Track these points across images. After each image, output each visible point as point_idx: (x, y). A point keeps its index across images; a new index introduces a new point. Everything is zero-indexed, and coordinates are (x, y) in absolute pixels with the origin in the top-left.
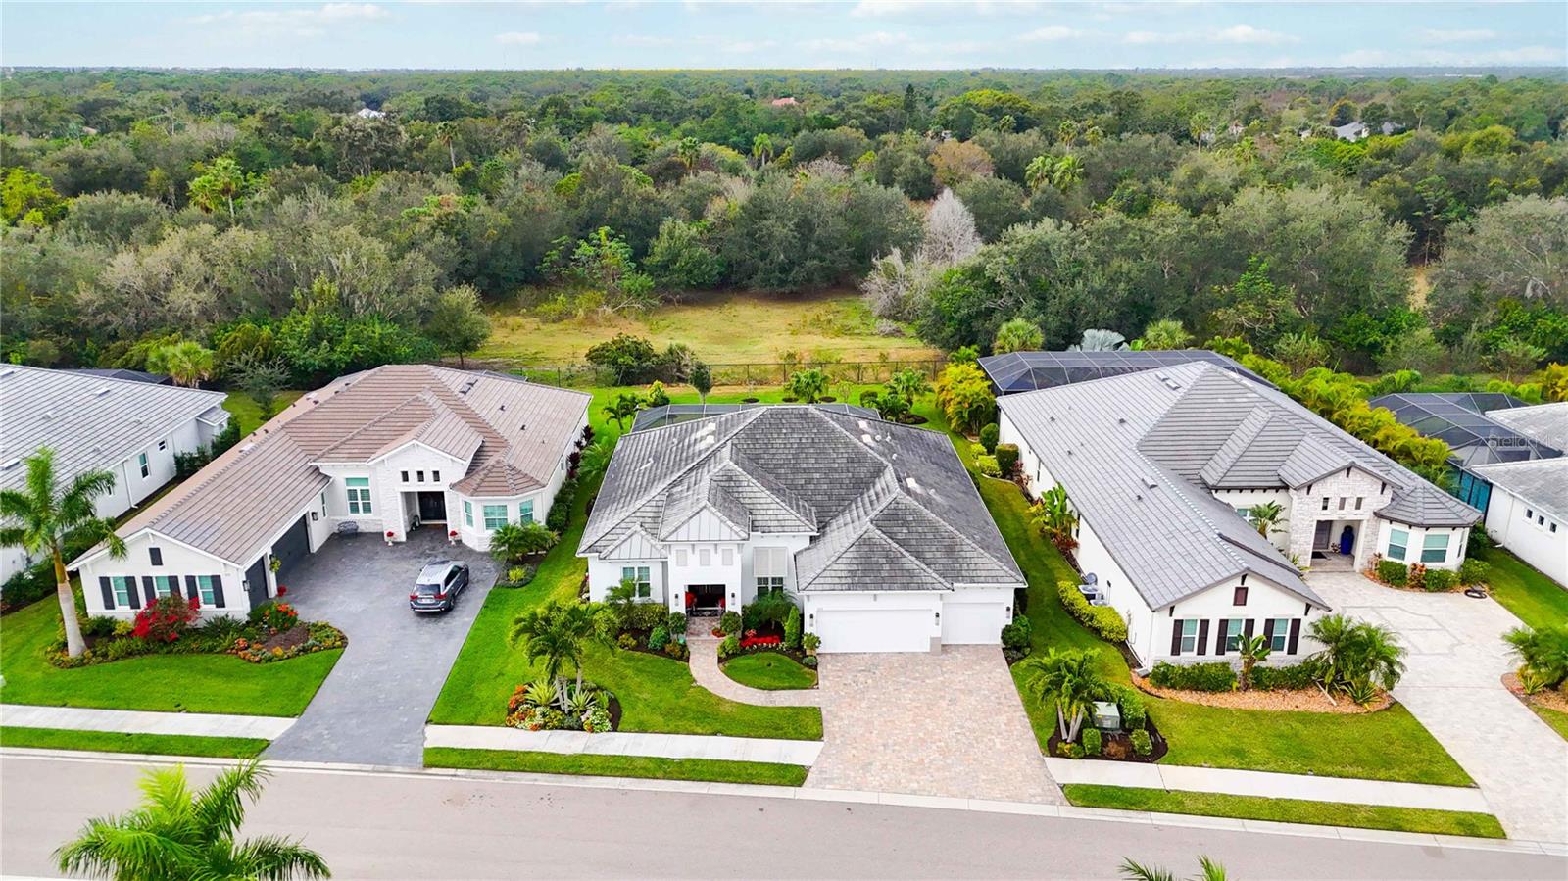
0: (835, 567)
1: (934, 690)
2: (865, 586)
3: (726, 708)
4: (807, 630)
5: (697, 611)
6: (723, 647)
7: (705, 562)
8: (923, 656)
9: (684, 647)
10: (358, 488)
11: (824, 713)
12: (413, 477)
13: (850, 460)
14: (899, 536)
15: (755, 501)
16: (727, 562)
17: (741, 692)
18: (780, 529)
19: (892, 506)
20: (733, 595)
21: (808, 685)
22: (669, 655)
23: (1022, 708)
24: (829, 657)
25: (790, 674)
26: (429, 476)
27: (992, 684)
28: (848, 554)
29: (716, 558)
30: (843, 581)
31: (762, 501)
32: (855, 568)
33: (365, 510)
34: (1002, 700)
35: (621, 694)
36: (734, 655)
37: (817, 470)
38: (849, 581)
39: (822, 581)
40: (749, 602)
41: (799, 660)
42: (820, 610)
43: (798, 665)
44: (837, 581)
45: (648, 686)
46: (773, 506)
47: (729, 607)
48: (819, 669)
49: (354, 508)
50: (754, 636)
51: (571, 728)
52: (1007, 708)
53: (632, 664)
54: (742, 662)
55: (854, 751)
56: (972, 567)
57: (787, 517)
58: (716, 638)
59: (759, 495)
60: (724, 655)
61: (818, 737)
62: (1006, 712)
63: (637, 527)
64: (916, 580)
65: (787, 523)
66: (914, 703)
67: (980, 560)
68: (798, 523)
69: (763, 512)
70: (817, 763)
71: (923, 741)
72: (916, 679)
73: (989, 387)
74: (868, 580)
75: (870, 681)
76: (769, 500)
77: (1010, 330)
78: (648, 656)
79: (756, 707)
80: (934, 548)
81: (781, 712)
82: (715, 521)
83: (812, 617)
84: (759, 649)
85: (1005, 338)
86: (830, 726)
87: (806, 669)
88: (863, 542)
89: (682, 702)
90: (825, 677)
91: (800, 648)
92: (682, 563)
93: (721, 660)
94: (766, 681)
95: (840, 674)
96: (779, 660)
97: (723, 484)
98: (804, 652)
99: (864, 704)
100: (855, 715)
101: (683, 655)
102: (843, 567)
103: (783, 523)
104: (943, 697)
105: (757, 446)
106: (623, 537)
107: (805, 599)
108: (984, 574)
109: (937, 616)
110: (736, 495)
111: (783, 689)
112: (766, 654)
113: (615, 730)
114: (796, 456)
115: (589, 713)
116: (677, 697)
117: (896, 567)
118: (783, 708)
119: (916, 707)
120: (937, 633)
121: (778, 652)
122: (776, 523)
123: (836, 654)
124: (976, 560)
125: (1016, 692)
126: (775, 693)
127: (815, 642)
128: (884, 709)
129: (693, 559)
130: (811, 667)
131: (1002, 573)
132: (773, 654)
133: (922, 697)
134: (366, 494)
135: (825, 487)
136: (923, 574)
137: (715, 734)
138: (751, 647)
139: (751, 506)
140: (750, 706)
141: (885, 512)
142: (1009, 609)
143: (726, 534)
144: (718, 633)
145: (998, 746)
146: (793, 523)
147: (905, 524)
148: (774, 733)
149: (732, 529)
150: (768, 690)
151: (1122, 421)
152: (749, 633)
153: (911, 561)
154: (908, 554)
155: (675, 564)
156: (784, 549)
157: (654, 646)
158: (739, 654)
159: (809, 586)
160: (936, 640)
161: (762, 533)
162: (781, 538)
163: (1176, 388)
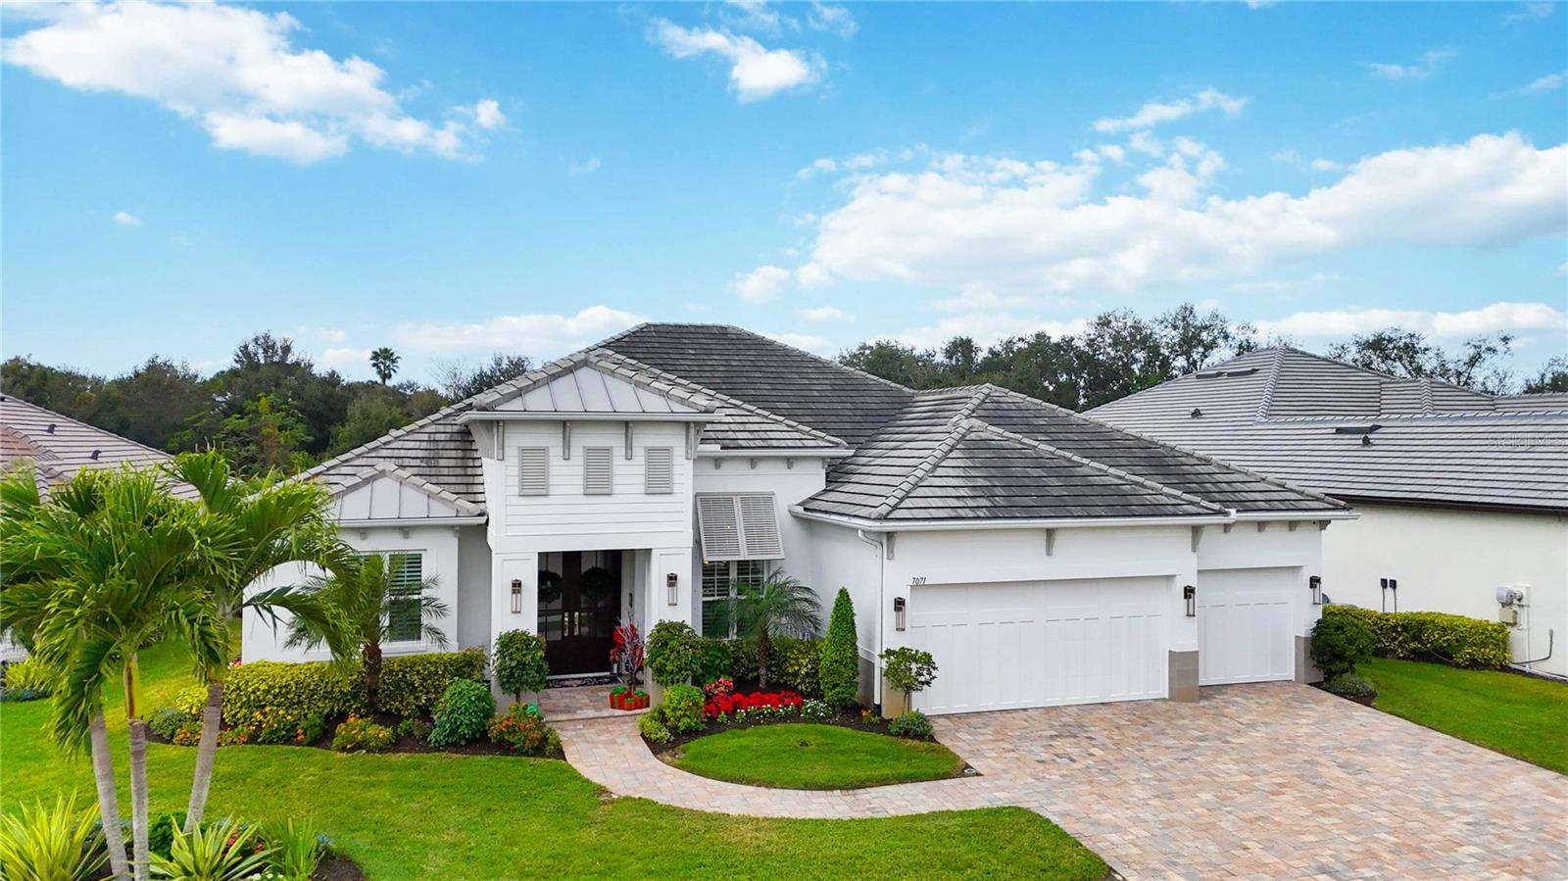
0: (937, 482)
1: (1275, 753)
7: (598, 483)
8: (1161, 707)
9: (538, 734)
11: (1051, 817)
16: (658, 483)
18: (759, 443)
20: (666, 577)
21: (946, 771)
22: (502, 748)
27: (1385, 733)
29: (629, 473)
30: (972, 503)
32: (984, 482)
34: (1456, 755)
36: (691, 733)
38: (985, 502)
41: (882, 730)
42: (918, 586)
43: (883, 737)
44: (957, 503)
45: (453, 815)
46: (728, 411)
47: (655, 616)
48: (944, 741)
50: (732, 693)
52: (1496, 768)
54: (722, 744)
58: (618, 712)
60: (662, 736)
62: (1509, 775)
63: (387, 465)
65: (770, 434)
66: (1266, 780)
68: (796, 435)
71: (1416, 850)
72: (1201, 739)
74: (1025, 502)
75: (1097, 751)
83: (899, 605)
84: (752, 721)
87: (913, 743)
88: (973, 444)
90: (974, 755)
94: (821, 775)
95: (1007, 746)
96: (825, 734)
99: (1140, 792)
100: (1145, 815)
101: (542, 747)
102: (955, 482)
103: (763, 435)
104: (1316, 763)
106: (351, 481)
108: (1257, 496)
109: (1189, 592)
112: (781, 727)
116: (565, 829)
117: (1075, 481)
119: (1281, 785)
120: (1187, 643)
121: (806, 719)
122: (748, 435)
123: (959, 716)
126: (866, 794)
127: (919, 667)
128: (1207, 796)
129: (566, 473)
130: (921, 737)
132: (801, 725)
133: (1266, 766)
136: (1145, 490)
138: (734, 714)
141: (981, 412)
142: (1314, 581)
144: (621, 703)
146: (781, 435)
149: (666, 395)
150: (841, 789)
151: (1196, 414)
152: (716, 687)
153: (1100, 470)
154: (1085, 461)
155: (516, 491)
156: (767, 499)
157: (453, 732)
158: (704, 733)
159: (894, 512)
160: (1183, 665)
161: (722, 448)
162: (762, 467)
163: (1254, 371)
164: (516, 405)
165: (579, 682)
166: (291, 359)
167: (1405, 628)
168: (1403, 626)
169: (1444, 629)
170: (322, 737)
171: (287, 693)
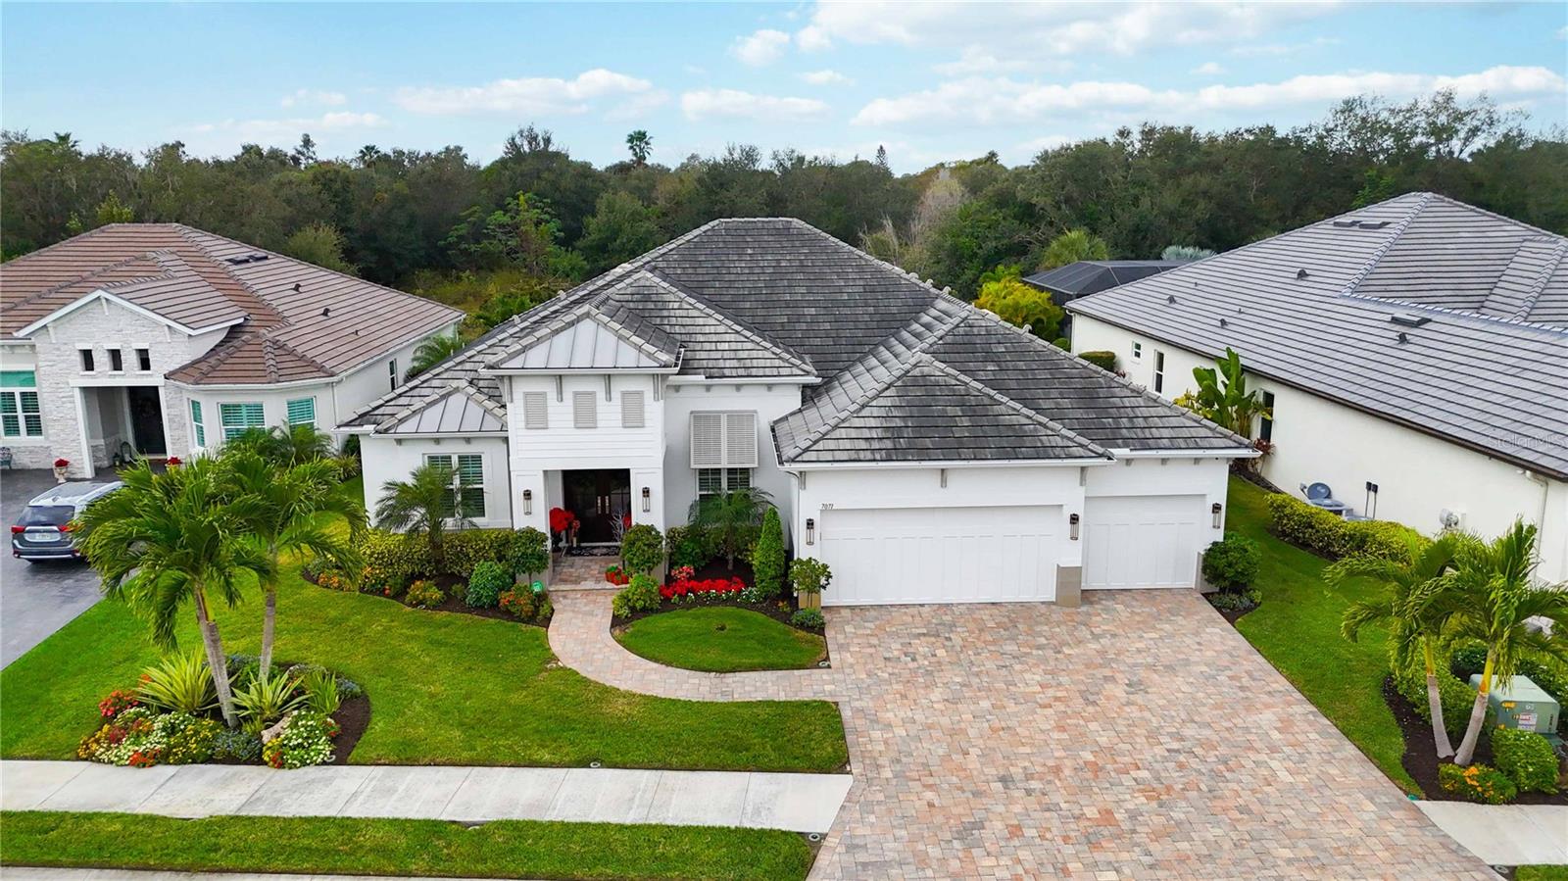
0: (857, 422)
1: (1088, 666)
2: (923, 454)
3: (620, 706)
4: (802, 552)
5: (579, 547)
6: (625, 598)
7: (585, 418)
8: (1043, 609)
9: (542, 597)
10: (17, 390)
11: (846, 713)
12: (102, 360)
13: (869, 289)
14: (982, 375)
15: (691, 329)
16: (633, 419)
17: (654, 677)
18: (741, 372)
19: (961, 330)
20: (646, 492)
21: (804, 660)
22: (508, 615)
23: (1298, 695)
24: (846, 613)
25: (765, 642)
26: (130, 360)
27: (1209, 653)
28: (881, 401)
29: (609, 412)
30: (876, 445)
31: (707, 330)
32: (899, 423)
33: (29, 432)
34: (1246, 681)
35: (377, 687)
36: (646, 611)
37: (811, 304)
38: (888, 444)
39: (832, 445)
40: (682, 521)
41: (786, 619)
42: (827, 509)
43: (781, 626)
44: (863, 445)
45: (446, 670)
46: (727, 337)
47: (638, 517)
48: (829, 633)
49: (11, 427)
50: (690, 579)
51: (231, 759)
52: (1265, 698)
53: (422, 632)
54: (661, 623)
55: (929, 795)
56: (1140, 422)
57: (754, 354)
58: (610, 585)
59: (701, 321)
60: (625, 612)
61: (838, 764)
62: (1267, 706)
63: (463, 384)
64: (1028, 442)
65: (755, 363)
66: (1051, 692)
67: (1153, 411)
68: (777, 363)
69: (707, 346)
70: (839, 822)
71: (1097, 769)
72: (1039, 647)
73: (1049, 299)
74: (928, 443)
75: (941, 653)
76: (722, 329)
77: (1063, 245)
78: (461, 618)
79: (688, 704)
80: (1054, 394)
81: (746, 713)
82: (607, 339)
83: (810, 524)
84: (699, 602)
85: (1058, 256)
86: (864, 739)
87: (801, 633)
88: (910, 383)
89: (516, 698)
90: (841, 647)
91: (787, 594)
92: (537, 419)
93: (617, 621)
94: (713, 656)
95: (874, 641)
96: (742, 619)
97: (632, 305)
98: (794, 602)
99: (936, 695)
100: (919, 717)
101: (539, 613)
102: (873, 423)
103: (748, 363)
104: (1111, 679)
105: (699, 271)
106: (431, 398)
107: (794, 481)
108: (1166, 433)
109: (1074, 519)
110: (658, 321)
111: (752, 668)
112: (714, 610)
113: (341, 761)
114: (771, 285)
115: (286, 722)
116: (507, 690)
117: (984, 421)
118: (749, 704)
119: (1057, 699)
120: (1072, 557)
121: (739, 605)
122: (735, 363)
123: (862, 608)
124: (1146, 412)
125: (1268, 667)
126: (731, 679)
127: (818, 576)
128: (985, 704)
129: (560, 412)
130: (810, 629)
131: (1203, 432)
132: (729, 609)
133: (1064, 679)
134: (30, 400)
135: (827, 326)
136: (1043, 431)
137: (583, 763)
138: (684, 597)
139: (685, 338)
140: (674, 702)
141: (949, 339)
142: (1216, 508)
143: (628, 357)
144: (614, 576)
145: (1284, 776)
146: (768, 363)
147: (989, 356)
148: (728, 757)
149: (640, 349)
150: (716, 672)
151: (1302, 275)
152: (680, 573)
153: (1015, 409)
154: (1005, 399)
155: (523, 425)
156: (751, 415)
157: (479, 599)
158: (657, 611)
159: (804, 455)
160: (1068, 577)
161: (707, 378)
162: (744, 391)
163: (1383, 225)
164: (517, 362)
165: (605, 550)
166: (552, 148)
167: (1351, 537)
168: (1350, 536)
169: (1380, 544)
170: (400, 595)
171: (383, 557)
